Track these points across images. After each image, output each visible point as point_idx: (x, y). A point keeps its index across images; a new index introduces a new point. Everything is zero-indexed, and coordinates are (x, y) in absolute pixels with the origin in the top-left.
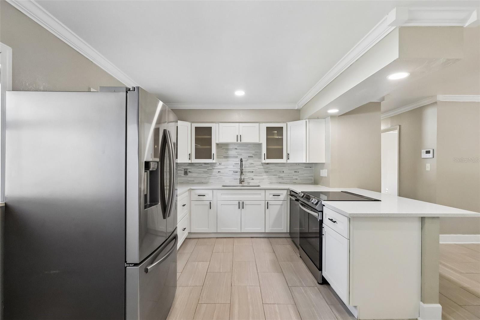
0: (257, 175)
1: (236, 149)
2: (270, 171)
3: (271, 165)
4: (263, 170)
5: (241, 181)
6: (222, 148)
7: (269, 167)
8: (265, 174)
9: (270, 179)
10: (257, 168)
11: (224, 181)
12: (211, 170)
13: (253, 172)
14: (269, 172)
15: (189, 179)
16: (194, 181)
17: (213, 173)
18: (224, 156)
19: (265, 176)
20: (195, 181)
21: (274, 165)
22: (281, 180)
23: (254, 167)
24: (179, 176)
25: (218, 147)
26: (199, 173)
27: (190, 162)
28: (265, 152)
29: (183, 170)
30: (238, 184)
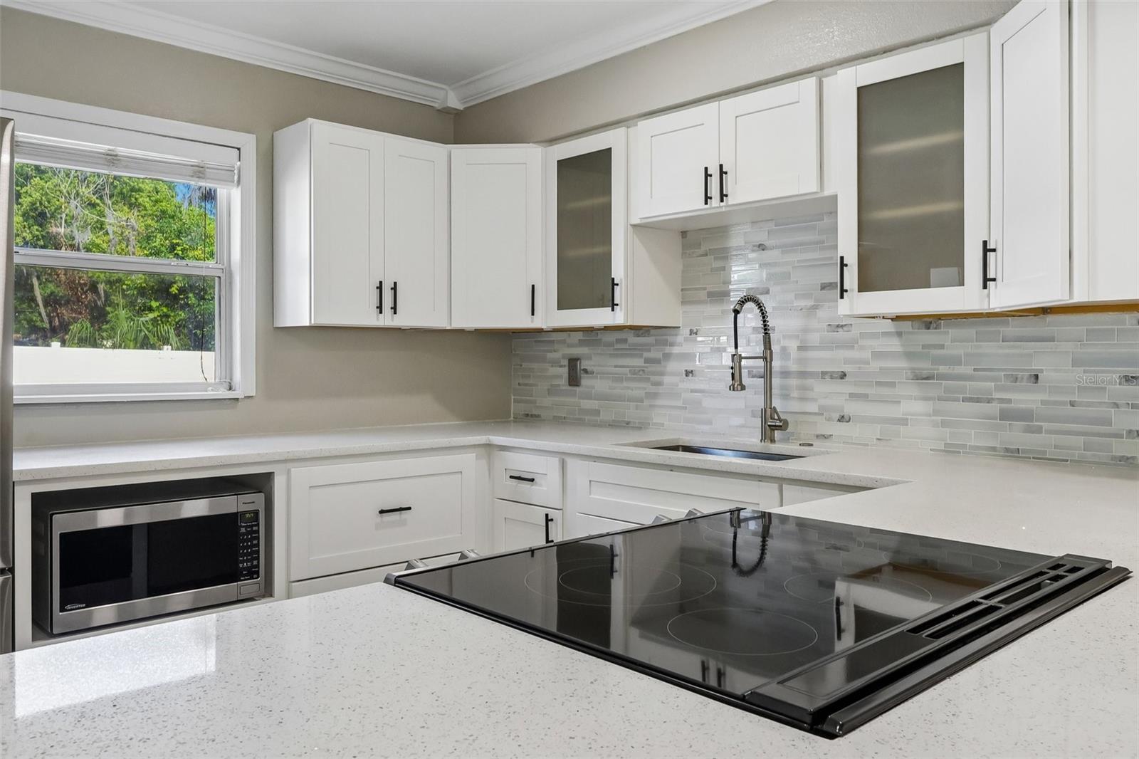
0: (864, 397)
1: (762, 247)
2: (943, 369)
3: (953, 332)
4: (903, 364)
5: (772, 425)
6: (701, 251)
7: (942, 347)
8: (913, 390)
9: (944, 424)
10: (867, 355)
11: (711, 423)
12: (657, 361)
13: (843, 375)
14: (941, 377)
15: (587, 404)
16: (597, 412)
17: (667, 379)
18: (711, 288)
19: (913, 404)
20: (604, 416)
22: (1016, 436)
23: (850, 345)
24: (553, 391)
25: (685, 247)
26: (618, 379)
27: (538, 322)
28: (848, 246)
29: (566, 363)
30: (753, 440)
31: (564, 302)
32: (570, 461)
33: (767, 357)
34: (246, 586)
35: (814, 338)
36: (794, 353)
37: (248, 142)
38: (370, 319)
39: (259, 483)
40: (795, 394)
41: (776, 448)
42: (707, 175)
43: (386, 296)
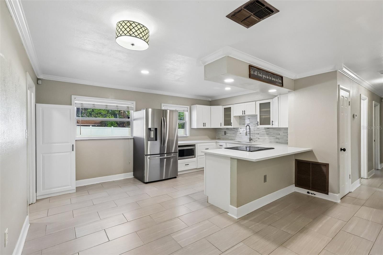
0: (261, 136)
1: (249, 119)
2: (270, 133)
3: (271, 129)
4: (265, 133)
5: (250, 140)
6: (242, 119)
7: (270, 131)
8: (266, 135)
9: (270, 139)
10: (261, 131)
11: (243, 139)
12: (236, 132)
13: (259, 134)
14: (270, 134)
15: (227, 137)
16: (228, 138)
17: (237, 134)
18: (243, 123)
19: (266, 137)
20: (229, 138)
21: (272, 129)
22: (277, 140)
24: (222, 135)
25: (240, 118)
26: (231, 134)
27: (222, 127)
28: (259, 120)
29: (224, 132)
30: (248, 141)
31: (225, 125)
32: (227, 144)
33: (250, 132)
34: (193, 156)
35: (255, 130)
36: (253, 131)
37: (188, 107)
38: (203, 127)
39: (194, 145)
40: (253, 136)
41: (251, 142)
42: (243, 111)
43: (204, 124)
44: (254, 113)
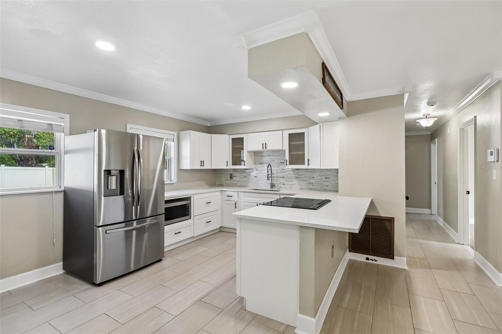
0: (288, 181)
1: (269, 155)
2: (300, 176)
3: (301, 171)
4: (294, 175)
5: (272, 186)
6: (258, 155)
7: (299, 173)
8: (295, 179)
9: (300, 185)
10: (288, 174)
11: (260, 185)
12: (249, 175)
13: (284, 177)
14: (300, 178)
15: (234, 182)
16: (236, 184)
17: (251, 178)
18: (260, 162)
19: (295, 182)
20: (238, 185)
21: (304, 171)
22: (311, 186)
23: (285, 172)
24: (226, 180)
25: (255, 154)
26: (241, 178)
27: (228, 168)
28: (287, 157)
29: (229, 175)
30: (269, 188)
31: (233, 164)
32: (239, 193)
33: (271, 175)
34: (188, 217)
35: (279, 171)
36: (275, 173)
37: (175, 133)
38: (199, 167)
39: (188, 199)
40: (275, 180)
41: (273, 189)
42: (263, 144)
43: (202, 163)
44: (279, 147)
